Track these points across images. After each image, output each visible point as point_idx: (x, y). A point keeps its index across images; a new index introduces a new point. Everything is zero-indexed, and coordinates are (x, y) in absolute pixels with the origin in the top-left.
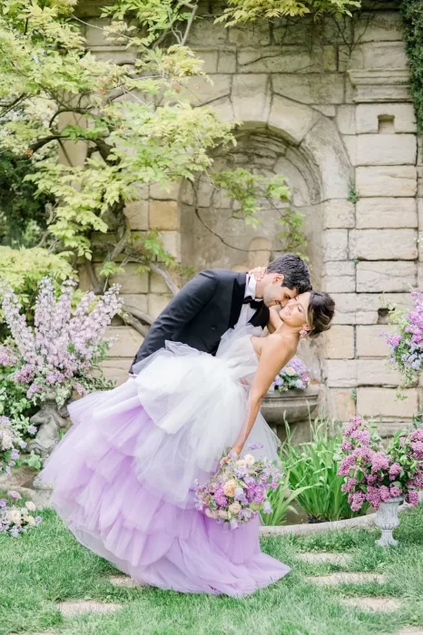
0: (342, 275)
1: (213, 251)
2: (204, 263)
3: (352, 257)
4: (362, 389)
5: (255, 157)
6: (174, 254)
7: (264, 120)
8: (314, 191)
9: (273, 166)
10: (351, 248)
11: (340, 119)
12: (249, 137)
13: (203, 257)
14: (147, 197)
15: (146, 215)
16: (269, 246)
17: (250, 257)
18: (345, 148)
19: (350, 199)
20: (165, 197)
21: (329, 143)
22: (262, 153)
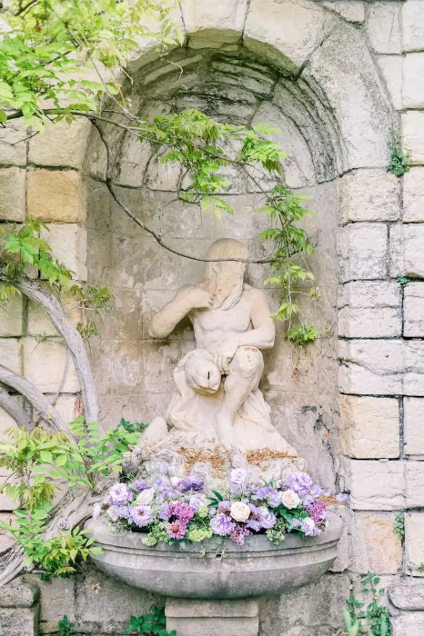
0: (378, 306)
1: (147, 263)
2: (131, 282)
3: (394, 273)
4: (415, 515)
5: (219, 103)
6: (71, 265)
7: (238, 26)
8: (322, 160)
9: (251, 118)
10: (394, 257)
11: (372, 26)
12: (209, 64)
13: (129, 271)
14: (24, 161)
15: (21, 193)
16: (244, 254)
17: (210, 274)
18: (381, 78)
19: (391, 169)
20: (58, 162)
21: (353, 68)
22: (232, 95)
